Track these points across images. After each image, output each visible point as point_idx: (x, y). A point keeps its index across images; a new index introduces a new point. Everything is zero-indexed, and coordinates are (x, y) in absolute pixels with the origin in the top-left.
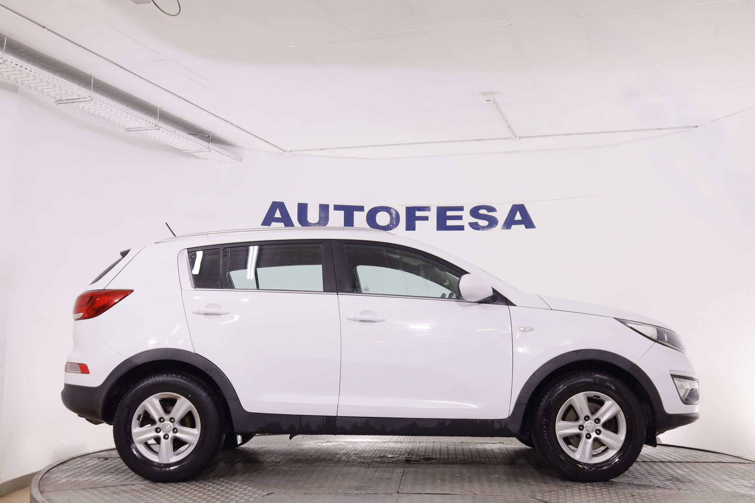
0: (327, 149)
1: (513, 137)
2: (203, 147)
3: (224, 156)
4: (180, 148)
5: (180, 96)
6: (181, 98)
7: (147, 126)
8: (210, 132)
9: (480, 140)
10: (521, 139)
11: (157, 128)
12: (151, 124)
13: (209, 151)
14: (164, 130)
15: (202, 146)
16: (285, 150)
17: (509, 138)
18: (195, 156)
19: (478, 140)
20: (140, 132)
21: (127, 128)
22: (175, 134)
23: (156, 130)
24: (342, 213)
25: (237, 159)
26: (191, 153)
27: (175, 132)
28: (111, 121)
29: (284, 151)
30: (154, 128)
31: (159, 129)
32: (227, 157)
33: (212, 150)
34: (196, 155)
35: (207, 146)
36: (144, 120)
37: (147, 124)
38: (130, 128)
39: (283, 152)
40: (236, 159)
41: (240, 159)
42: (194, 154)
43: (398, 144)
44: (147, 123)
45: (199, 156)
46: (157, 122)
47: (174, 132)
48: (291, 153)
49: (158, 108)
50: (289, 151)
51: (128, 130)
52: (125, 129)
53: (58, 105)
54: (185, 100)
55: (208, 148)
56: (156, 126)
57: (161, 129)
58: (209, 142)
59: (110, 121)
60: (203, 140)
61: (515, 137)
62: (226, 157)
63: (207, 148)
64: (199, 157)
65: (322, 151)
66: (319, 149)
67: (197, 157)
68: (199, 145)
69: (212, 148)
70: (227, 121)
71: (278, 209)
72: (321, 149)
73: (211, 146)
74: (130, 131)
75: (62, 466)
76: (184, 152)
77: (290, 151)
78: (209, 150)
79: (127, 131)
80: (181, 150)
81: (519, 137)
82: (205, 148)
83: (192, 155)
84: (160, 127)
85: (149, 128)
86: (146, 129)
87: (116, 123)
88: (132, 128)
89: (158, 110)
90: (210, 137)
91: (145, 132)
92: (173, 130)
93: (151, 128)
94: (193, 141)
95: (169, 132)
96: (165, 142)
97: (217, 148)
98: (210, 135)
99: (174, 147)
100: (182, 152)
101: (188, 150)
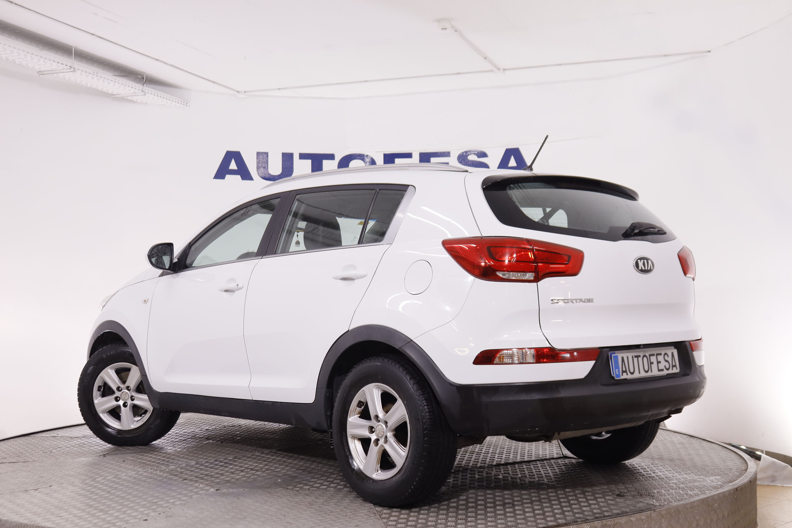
0: (286, 88)
1: (496, 70)
2: (136, 91)
4: (110, 92)
5: (93, 33)
6: (93, 35)
7: (61, 68)
8: (144, 73)
9: (459, 73)
10: (506, 72)
11: (72, 70)
12: (64, 66)
13: (143, 95)
14: (83, 72)
15: (133, 89)
17: (492, 71)
18: (130, 100)
19: (456, 74)
20: (55, 75)
21: (39, 71)
22: (98, 76)
23: (72, 73)
24: (309, 162)
25: (182, 103)
26: (126, 98)
27: (97, 74)
28: (17, 63)
29: (238, 92)
30: (68, 70)
31: (74, 71)
32: (168, 101)
33: (148, 93)
34: (132, 100)
35: (141, 89)
37: (60, 66)
38: (42, 71)
40: (180, 102)
42: (129, 98)
43: (366, 81)
44: (58, 65)
45: (135, 100)
46: (73, 62)
47: (95, 74)
48: (246, 94)
49: (72, 47)
50: (243, 93)
51: (40, 73)
52: (37, 72)
54: (99, 37)
56: (70, 69)
57: (78, 72)
58: (144, 84)
59: (15, 63)
60: (135, 81)
61: (498, 69)
63: (141, 92)
64: (136, 102)
65: (281, 90)
66: (276, 89)
67: (133, 101)
69: (147, 91)
70: (157, 60)
71: (233, 159)
72: (279, 89)
73: (147, 88)
74: (44, 74)
76: (116, 96)
77: (245, 92)
78: (143, 93)
80: (113, 95)
81: (504, 70)
82: (139, 91)
83: (127, 99)
84: (76, 68)
85: (63, 71)
86: (60, 72)
87: (24, 66)
88: (45, 71)
89: (72, 50)
90: (144, 78)
91: (61, 75)
92: (94, 72)
93: (65, 71)
94: (122, 84)
95: (89, 74)
96: (89, 85)
97: (154, 91)
98: (144, 76)
99: (103, 91)
100: (113, 96)
101: (121, 94)
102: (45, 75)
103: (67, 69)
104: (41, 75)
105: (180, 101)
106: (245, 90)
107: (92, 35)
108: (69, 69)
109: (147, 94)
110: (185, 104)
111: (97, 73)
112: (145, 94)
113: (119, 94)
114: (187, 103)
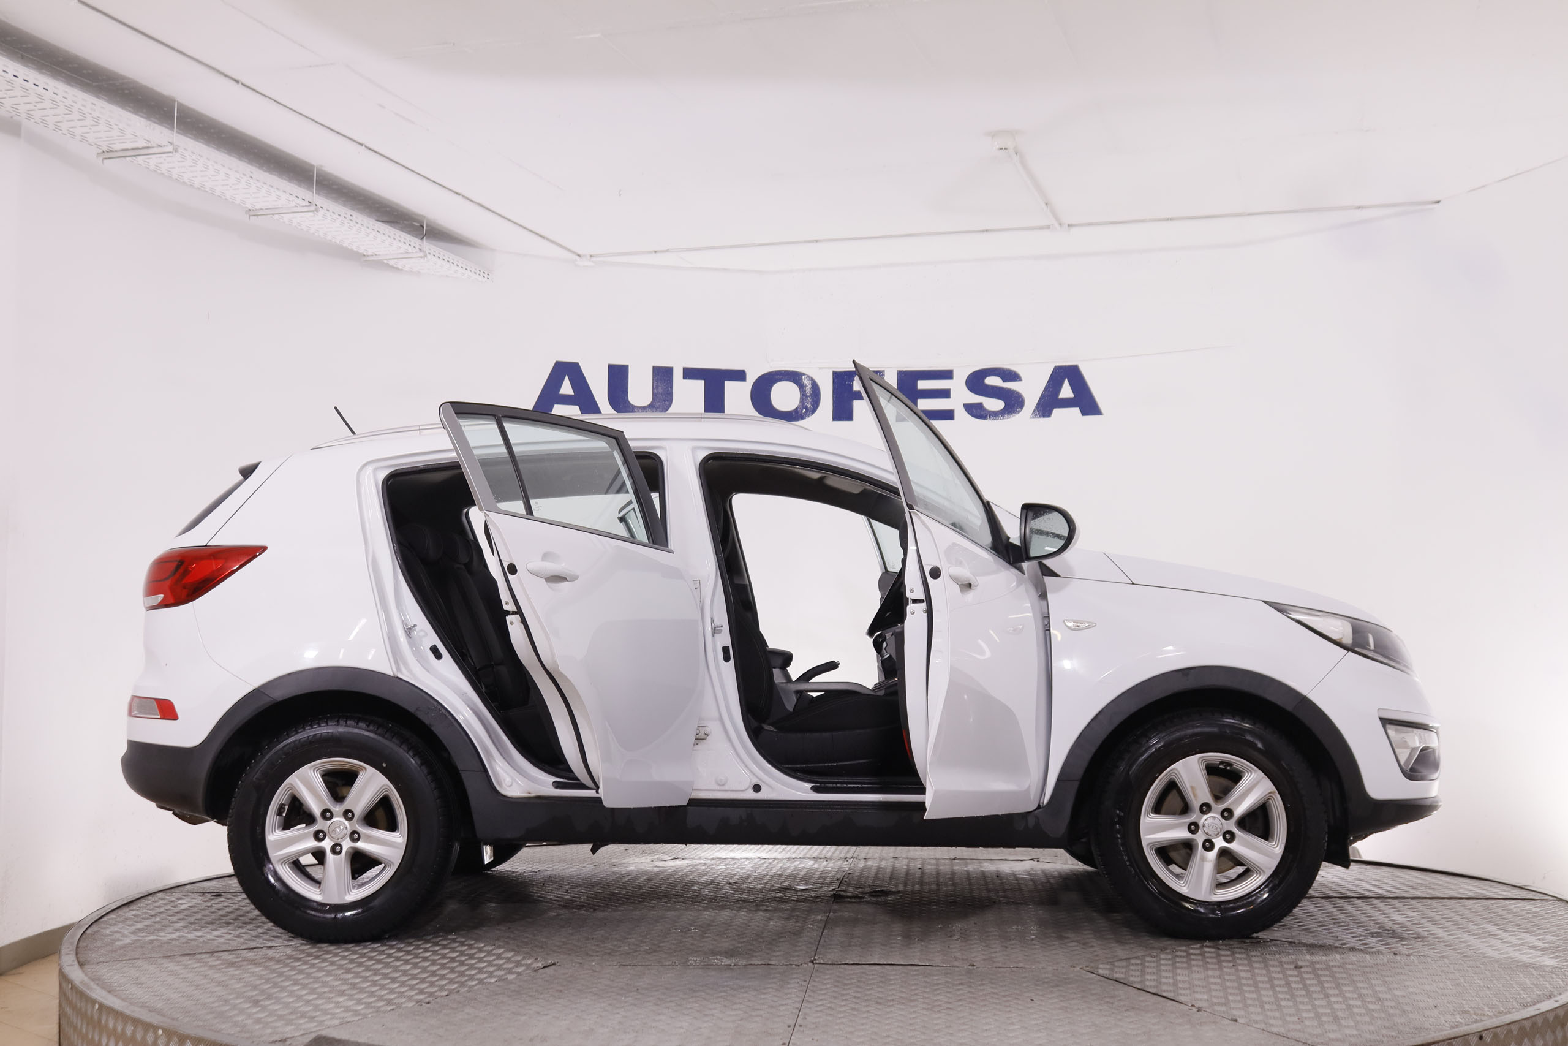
0: (667, 251)
1: (1057, 225)
2: (410, 249)
3: (454, 267)
4: (361, 251)
5: (361, 142)
6: (362, 145)
7: (293, 204)
8: (424, 217)
9: (990, 230)
10: (1074, 230)
11: (313, 208)
12: (300, 201)
13: (421, 257)
14: (328, 214)
15: (407, 247)
16: (580, 253)
17: (1048, 227)
18: (392, 267)
19: (983, 231)
20: (277, 217)
21: (250, 210)
22: (352, 220)
23: (311, 214)
25: (482, 273)
26: (385, 262)
27: (351, 218)
28: (218, 193)
29: (579, 256)
30: (306, 209)
31: (317, 210)
32: (459, 269)
33: (430, 253)
34: (395, 266)
35: (418, 247)
36: (285, 192)
37: (293, 201)
38: (256, 210)
39: (577, 258)
40: (478, 272)
41: (486, 273)
42: (391, 263)
43: (817, 241)
44: (291, 198)
45: (400, 268)
46: (313, 196)
47: (348, 216)
48: (594, 259)
49: (313, 166)
50: (589, 257)
51: (252, 212)
52: (246, 211)
53: (105, 161)
54: (370, 149)
55: (420, 249)
56: (310, 206)
57: (322, 212)
58: (423, 238)
59: (214, 194)
60: (409, 233)
61: (1060, 224)
62: (457, 268)
63: (418, 251)
64: (402, 270)
65: (658, 255)
66: (650, 252)
67: (397, 269)
68: (400, 244)
69: (427, 252)
70: (458, 194)
72: (655, 252)
73: (427, 245)
74: (257, 215)
75: (127, 910)
76: (371, 258)
77: (591, 256)
78: (422, 254)
79: (250, 216)
80: (364, 255)
81: (1069, 226)
82: (414, 250)
83: (388, 264)
84: (319, 206)
85: (296, 210)
86: (289, 211)
87: (226, 199)
88: (261, 209)
89: (314, 170)
90: (423, 227)
91: (286, 217)
92: (346, 214)
93: (299, 209)
94: (389, 237)
95: (339, 217)
96: (329, 238)
97: (438, 249)
98: (423, 223)
99: (349, 248)
100: (365, 259)
101: (379, 255)
102: (259, 217)
103: (303, 206)
104: (254, 217)
105: (478, 270)
106: (592, 254)
107: (358, 145)
108: (306, 206)
109: (428, 255)
110: (486, 275)
111: (351, 215)
112: (425, 256)
113: (376, 255)
114: (488, 275)
